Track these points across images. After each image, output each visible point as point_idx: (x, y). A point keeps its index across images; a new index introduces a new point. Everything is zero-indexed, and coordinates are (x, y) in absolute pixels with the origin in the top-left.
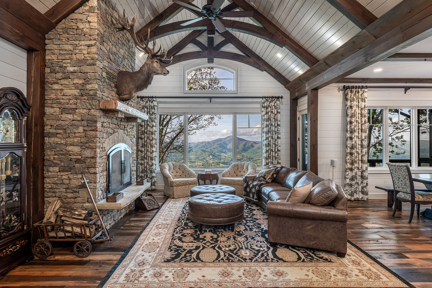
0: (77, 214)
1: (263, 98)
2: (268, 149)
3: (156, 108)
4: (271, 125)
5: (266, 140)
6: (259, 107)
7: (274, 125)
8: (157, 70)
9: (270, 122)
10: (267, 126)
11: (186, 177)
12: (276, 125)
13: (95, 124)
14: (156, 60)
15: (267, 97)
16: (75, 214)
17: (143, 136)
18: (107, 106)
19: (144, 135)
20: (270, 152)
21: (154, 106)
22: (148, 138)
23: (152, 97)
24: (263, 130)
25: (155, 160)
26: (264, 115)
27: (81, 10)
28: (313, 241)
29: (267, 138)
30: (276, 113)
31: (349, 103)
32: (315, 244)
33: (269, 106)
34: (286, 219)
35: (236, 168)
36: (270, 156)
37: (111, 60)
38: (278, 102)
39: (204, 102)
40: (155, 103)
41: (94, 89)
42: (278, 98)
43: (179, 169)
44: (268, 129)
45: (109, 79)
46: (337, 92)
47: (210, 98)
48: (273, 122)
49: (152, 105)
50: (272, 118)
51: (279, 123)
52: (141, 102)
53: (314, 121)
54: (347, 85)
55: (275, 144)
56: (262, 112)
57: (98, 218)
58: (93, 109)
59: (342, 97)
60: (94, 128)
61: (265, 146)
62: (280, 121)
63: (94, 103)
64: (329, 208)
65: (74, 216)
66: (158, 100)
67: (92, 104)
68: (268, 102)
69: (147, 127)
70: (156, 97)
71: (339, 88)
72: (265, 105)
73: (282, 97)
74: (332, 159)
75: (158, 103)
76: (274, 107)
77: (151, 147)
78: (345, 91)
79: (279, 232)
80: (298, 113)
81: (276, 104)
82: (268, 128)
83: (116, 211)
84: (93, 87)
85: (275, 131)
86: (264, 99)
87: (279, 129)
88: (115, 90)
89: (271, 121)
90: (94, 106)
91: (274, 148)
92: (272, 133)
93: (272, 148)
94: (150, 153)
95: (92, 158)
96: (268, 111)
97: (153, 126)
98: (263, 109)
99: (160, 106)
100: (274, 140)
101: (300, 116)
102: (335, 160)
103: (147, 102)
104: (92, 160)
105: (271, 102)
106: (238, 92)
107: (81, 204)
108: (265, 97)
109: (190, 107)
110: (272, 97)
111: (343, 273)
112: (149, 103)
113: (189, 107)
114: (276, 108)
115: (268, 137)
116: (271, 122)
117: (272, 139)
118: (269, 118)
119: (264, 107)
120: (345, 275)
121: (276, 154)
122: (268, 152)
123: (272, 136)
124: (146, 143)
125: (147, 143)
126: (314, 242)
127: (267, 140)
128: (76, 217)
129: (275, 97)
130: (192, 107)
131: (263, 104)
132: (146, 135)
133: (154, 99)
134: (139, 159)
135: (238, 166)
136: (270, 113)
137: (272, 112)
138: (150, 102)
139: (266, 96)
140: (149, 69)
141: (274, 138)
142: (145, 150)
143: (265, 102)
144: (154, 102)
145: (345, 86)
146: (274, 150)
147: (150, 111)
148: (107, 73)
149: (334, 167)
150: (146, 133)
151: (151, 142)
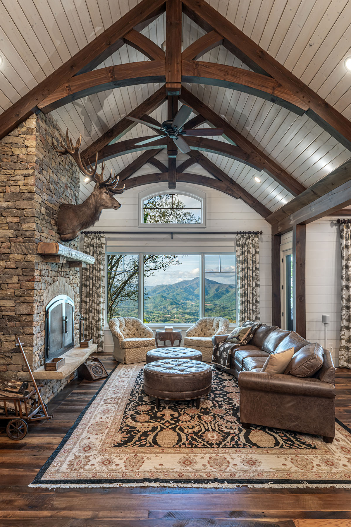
0: (10, 386)
1: (237, 233)
2: (244, 300)
3: (104, 246)
4: (248, 268)
5: (241, 288)
6: (233, 245)
7: (251, 269)
8: (106, 202)
9: (246, 264)
10: (243, 270)
11: (140, 336)
12: (254, 269)
13: (32, 273)
14: (105, 191)
15: (243, 233)
16: (9, 385)
17: (88, 283)
18: (46, 250)
19: (89, 281)
20: (246, 304)
21: (102, 244)
22: (94, 285)
23: (100, 233)
24: (238, 275)
25: (102, 314)
26: (239, 256)
27: (16, 132)
28: (294, 422)
29: (243, 286)
30: (254, 253)
31: (344, 242)
32: (297, 425)
33: (245, 244)
34: (262, 394)
35: (204, 325)
36: (246, 308)
37: (51, 191)
38: (257, 239)
39: (164, 239)
40: (103, 240)
41: (31, 229)
42: (256, 233)
43: (132, 325)
44: (244, 274)
45: (48, 215)
46: (330, 227)
47: (172, 233)
48: (250, 265)
49: (99, 242)
50: (249, 260)
51: (258, 266)
52: (86, 239)
53: (301, 264)
54: (341, 218)
55: (253, 293)
56: (237, 251)
57: (35, 391)
58: (30, 254)
59: (336, 234)
60: (30, 278)
61: (241, 296)
62: (259, 263)
63: (31, 246)
64: (312, 381)
65: (7, 389)
66: (107, 236)
67: (28, 247)
68: (244, 239)
69: (93, 271)
70: (104, 233)
71: (332, 222)
72: (241, 243)
73: (261, 233)
74: (324, 314)
75: (107, 239)
76: (251, 246)
77: (97, 297)
78: (339, 226)
79: (253, 409)
80: (282, 254)
81: (254, 242)
82: (244, 272)
83: (55, 381)
84: (30, 227)
85: (253, 277)
86: (239, 235)
87: (257, 274)
88: (55, 228)
89: (248, 263)
90: (30, 250)
91: (251, 299)
92: (249, 279)
93: (249, 299)
94: (96, 305)
95: (29, 314)
96: (243, 251)
97: (100, 270)
98: (238, 248)
99: (110, 243)
100: (251, 288)
101: (284, 257)
102: (327, 315)
103: (93, 239)
104: (28, 317)
105: (247, 239)
106: (207, 225)
107: (15, 373)
108: (240, 233)
109: (147, 245)
110: (249, 233)
111: (328, 463)
112: (95, 240)
113: (144, 245)
114: (253, 246)
115: (244, 284)
116: (248, 265)
117: (249, 287)
118: (245, 260)
119: (239, 245)
120: (331, 465)
121: (254, 307)
122: (245, 304)
123: (249, 282)
124: (91, 292)
125: (93, 292)
126: (295, 424)
127: (243, 289)
128: (10, 390)
129: (253, 233)
130: (149, 245)
131: (238, 241)
132: (91, 281)
133: (102, 235)
134: (82, 313)
135: (206, 321)
136: (246, 253)
137: (249, 252)
138: (96, 238)
139: (242, 231)
140: (96, 202)
141: (251, 285)
142: (90, 300)
143: (240, 239)
144: (101, 238)
145: (339, 219)
146: (251, 301)
147: (96, 251)
148: (47, 208)
149: (326, 325)
150: (91, 278)
151: (98, 290)
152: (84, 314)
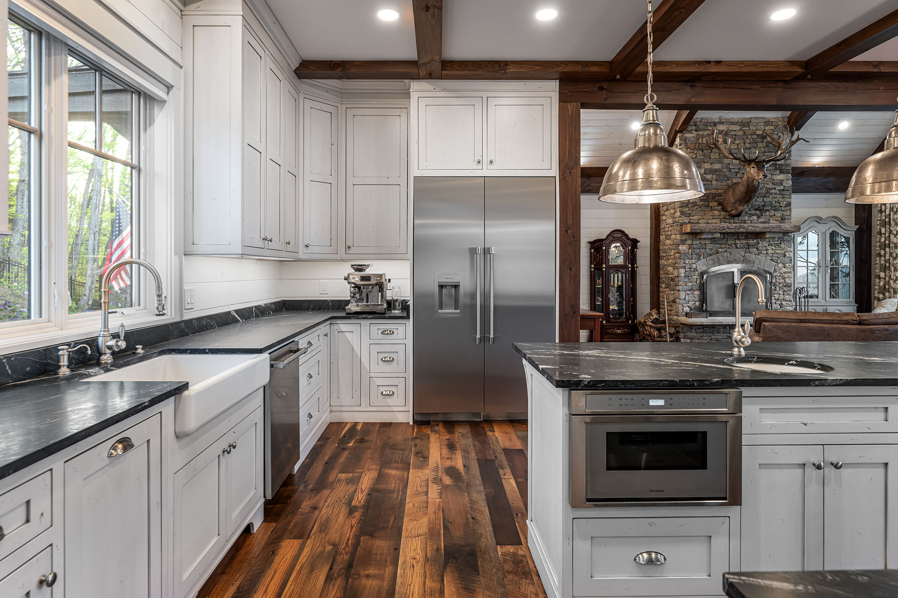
17: (882, 252)
22: (891, 254)
69: (889, 236)
77: (894, 271)
124: (887, 265)
125: (890, 263)
132: (887, 249)
134: (876, 292)
142: (885, 275)
147: (893, 208)
150: (888, 245)
151: (895, 262)
152: (879, 293)
